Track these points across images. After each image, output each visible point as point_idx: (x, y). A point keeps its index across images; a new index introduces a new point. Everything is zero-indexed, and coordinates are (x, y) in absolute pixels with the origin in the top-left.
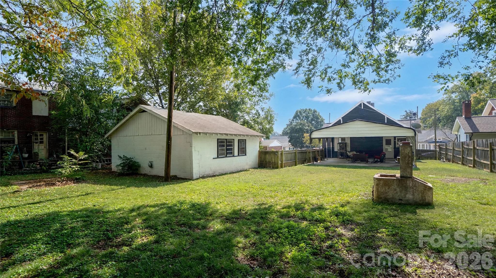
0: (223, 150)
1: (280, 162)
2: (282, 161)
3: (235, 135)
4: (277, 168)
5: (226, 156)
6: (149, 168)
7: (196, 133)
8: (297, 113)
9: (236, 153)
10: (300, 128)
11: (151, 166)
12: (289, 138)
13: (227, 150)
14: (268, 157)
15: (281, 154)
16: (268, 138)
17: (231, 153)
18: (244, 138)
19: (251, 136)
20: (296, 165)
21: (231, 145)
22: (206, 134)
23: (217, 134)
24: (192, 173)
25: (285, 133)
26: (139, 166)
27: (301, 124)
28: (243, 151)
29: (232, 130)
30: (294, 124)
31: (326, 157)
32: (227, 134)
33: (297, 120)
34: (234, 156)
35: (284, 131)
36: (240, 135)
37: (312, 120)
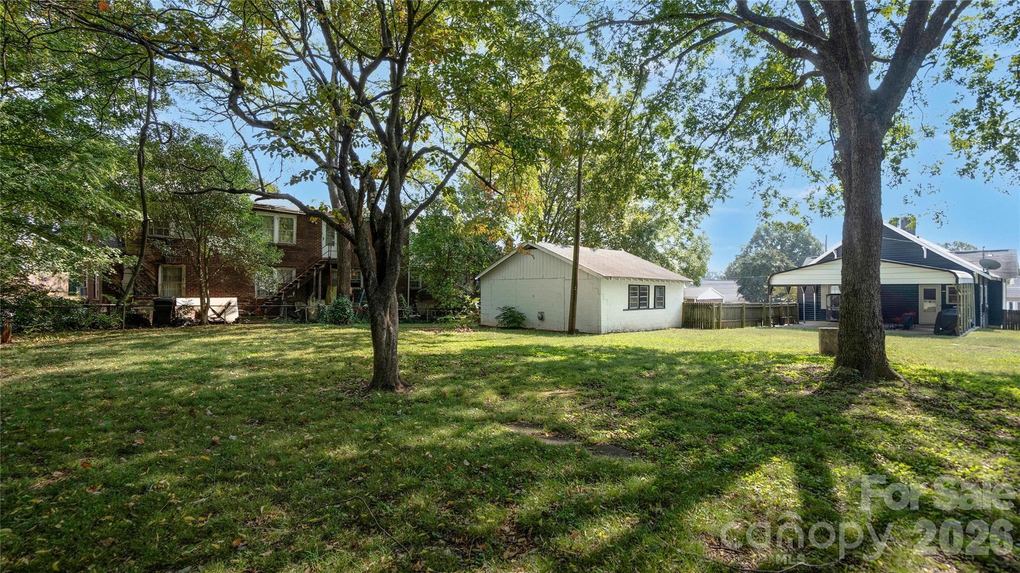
0: (634, 299)
1: (715, 320)
2: (718, 320)
3: (651, 280)
4: (711, 328)
5: (639, 309)
6: (538, 322)
7: (607, 278)
8: (758, 232)
9: (651, 305)
10: (764, 265)
11: (541, 318)
12: (738, 283)
13: (640, 299)
14: (697, 313)
15: (718, 308)
16: (697, 284)
17: (645, 304)
18: (661, 284)
19: (673, 281)
20: (742, 327)
21: (645, 294)
22: (617, 278)
23: (629, 278)
24: (599, 326)
25: (730, 275)
26: (523, 318)
27: (765, 256)
28: (660, 303)
29: (646, 273)
30: (752, 255)
31: (801, 319)
32: (641, 279)
33: (760, 245)
34: (648, 308)
35: (729, 269)
36: (658, 280)
37: (793, 246)
